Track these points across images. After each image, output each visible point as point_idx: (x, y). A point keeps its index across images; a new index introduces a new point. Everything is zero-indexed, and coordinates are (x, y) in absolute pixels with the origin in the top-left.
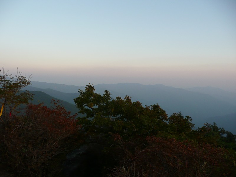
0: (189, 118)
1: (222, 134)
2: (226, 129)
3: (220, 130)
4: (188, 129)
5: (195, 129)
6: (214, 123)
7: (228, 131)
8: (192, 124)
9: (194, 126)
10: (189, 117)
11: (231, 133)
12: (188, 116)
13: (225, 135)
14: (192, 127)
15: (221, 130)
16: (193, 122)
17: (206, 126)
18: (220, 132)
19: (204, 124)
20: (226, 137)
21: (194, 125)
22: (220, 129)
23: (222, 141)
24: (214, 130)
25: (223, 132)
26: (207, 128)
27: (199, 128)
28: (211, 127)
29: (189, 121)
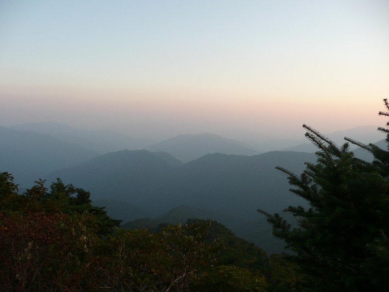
0: (7, 175)
1: (70, 194)
2: (76, 186)
3: (67, 189)
4: (7, 194)
5: (20, 193)
6: (58, 179)
7: (79, 188)
8: (13, 185)
9: (18, 187)
10: (9, 173)
11: (83, 190)
12: (6, 173)
13: (75, 195)
14: (13, 189)
15: (69, 188)
16: (15, 182)
17: (38, 185)
18: (67, 192)
19: (36, 182)
20: (76, 197)
21: (16, 186)
22: (67, 186)
23: (70, 205)
24: (58, 190)
25: (72, 190)
26: (41, 187)
27: (28, 191)
28: (54, 186)
29: (9, 180)
